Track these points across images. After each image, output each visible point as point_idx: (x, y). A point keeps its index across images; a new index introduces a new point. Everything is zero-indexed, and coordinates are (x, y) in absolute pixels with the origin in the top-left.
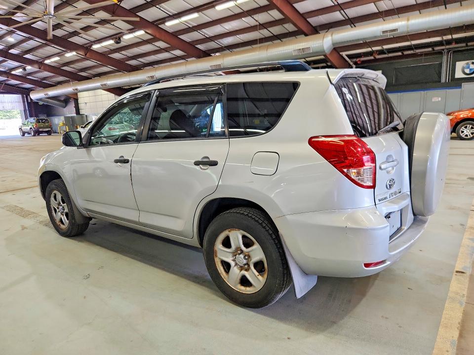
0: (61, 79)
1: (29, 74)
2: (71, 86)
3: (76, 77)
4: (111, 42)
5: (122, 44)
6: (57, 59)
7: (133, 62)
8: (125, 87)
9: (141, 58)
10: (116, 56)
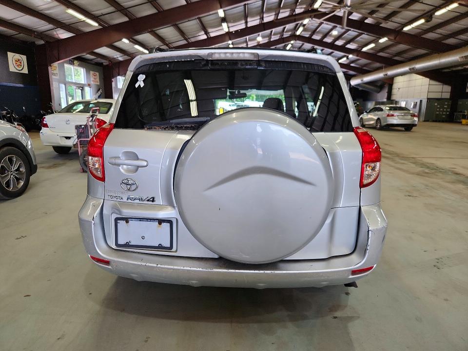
0: (378, 65)
1: (353, 62)
2: (382, 72)
3: (391, 63)
4: (422, 21)
5: (434, 21)
6: (372, 45)
7: (451, 41)
8: (445, 70)
9: (460, 34)
10: (431, 36)
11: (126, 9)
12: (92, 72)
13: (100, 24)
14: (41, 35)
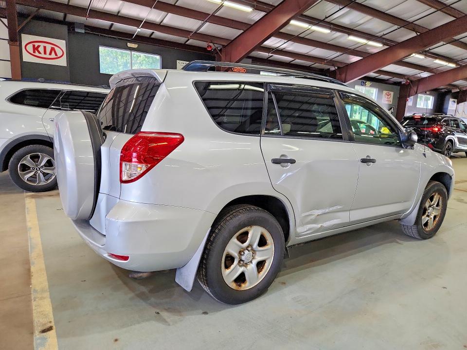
11: (412, 23)
12: (385, 92)
13: (384, 44)
14: (332, 62)
